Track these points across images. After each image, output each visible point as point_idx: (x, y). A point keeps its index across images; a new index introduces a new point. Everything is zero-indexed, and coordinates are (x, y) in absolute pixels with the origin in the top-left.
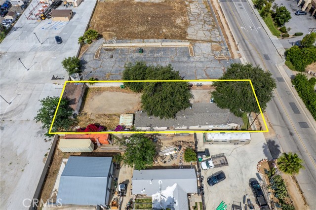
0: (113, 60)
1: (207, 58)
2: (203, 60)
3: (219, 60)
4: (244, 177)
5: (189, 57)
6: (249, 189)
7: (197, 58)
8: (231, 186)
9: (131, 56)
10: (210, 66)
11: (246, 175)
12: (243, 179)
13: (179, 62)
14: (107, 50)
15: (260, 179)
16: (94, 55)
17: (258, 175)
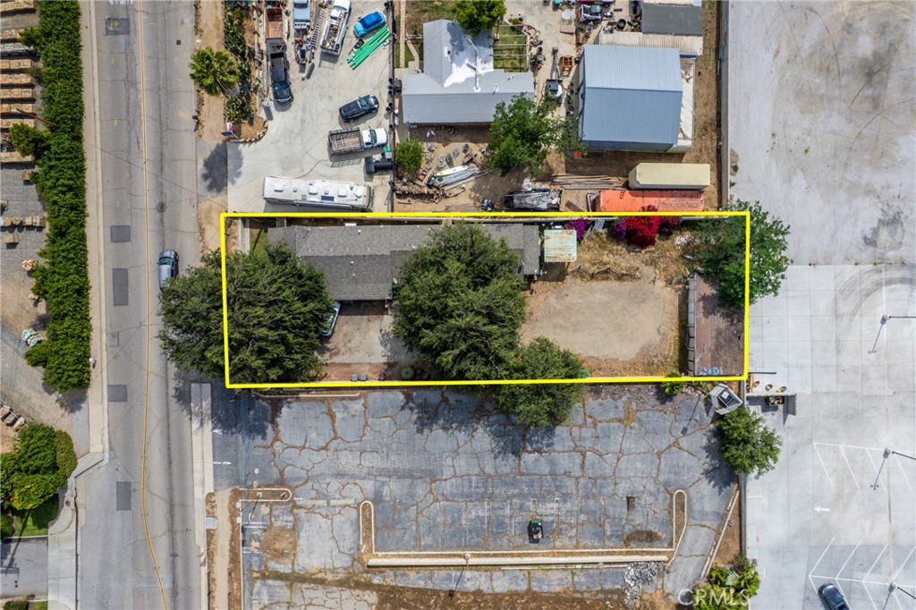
0: (623, 489)
1: (320, 495)
2: (335, 485)
3: (282, 482)
4: (300, 115)
5: (378, 499)
6: (295, 90)
7: (354, 494)
8: (331, 98)
9: (568, 505)
10: (317, 457)
11: (295, 118)
12: (304, 110)
13: (410, 475)
14: (650, 537)
15: (267, 110)
16: (690, 510)
17: (270, 117)
